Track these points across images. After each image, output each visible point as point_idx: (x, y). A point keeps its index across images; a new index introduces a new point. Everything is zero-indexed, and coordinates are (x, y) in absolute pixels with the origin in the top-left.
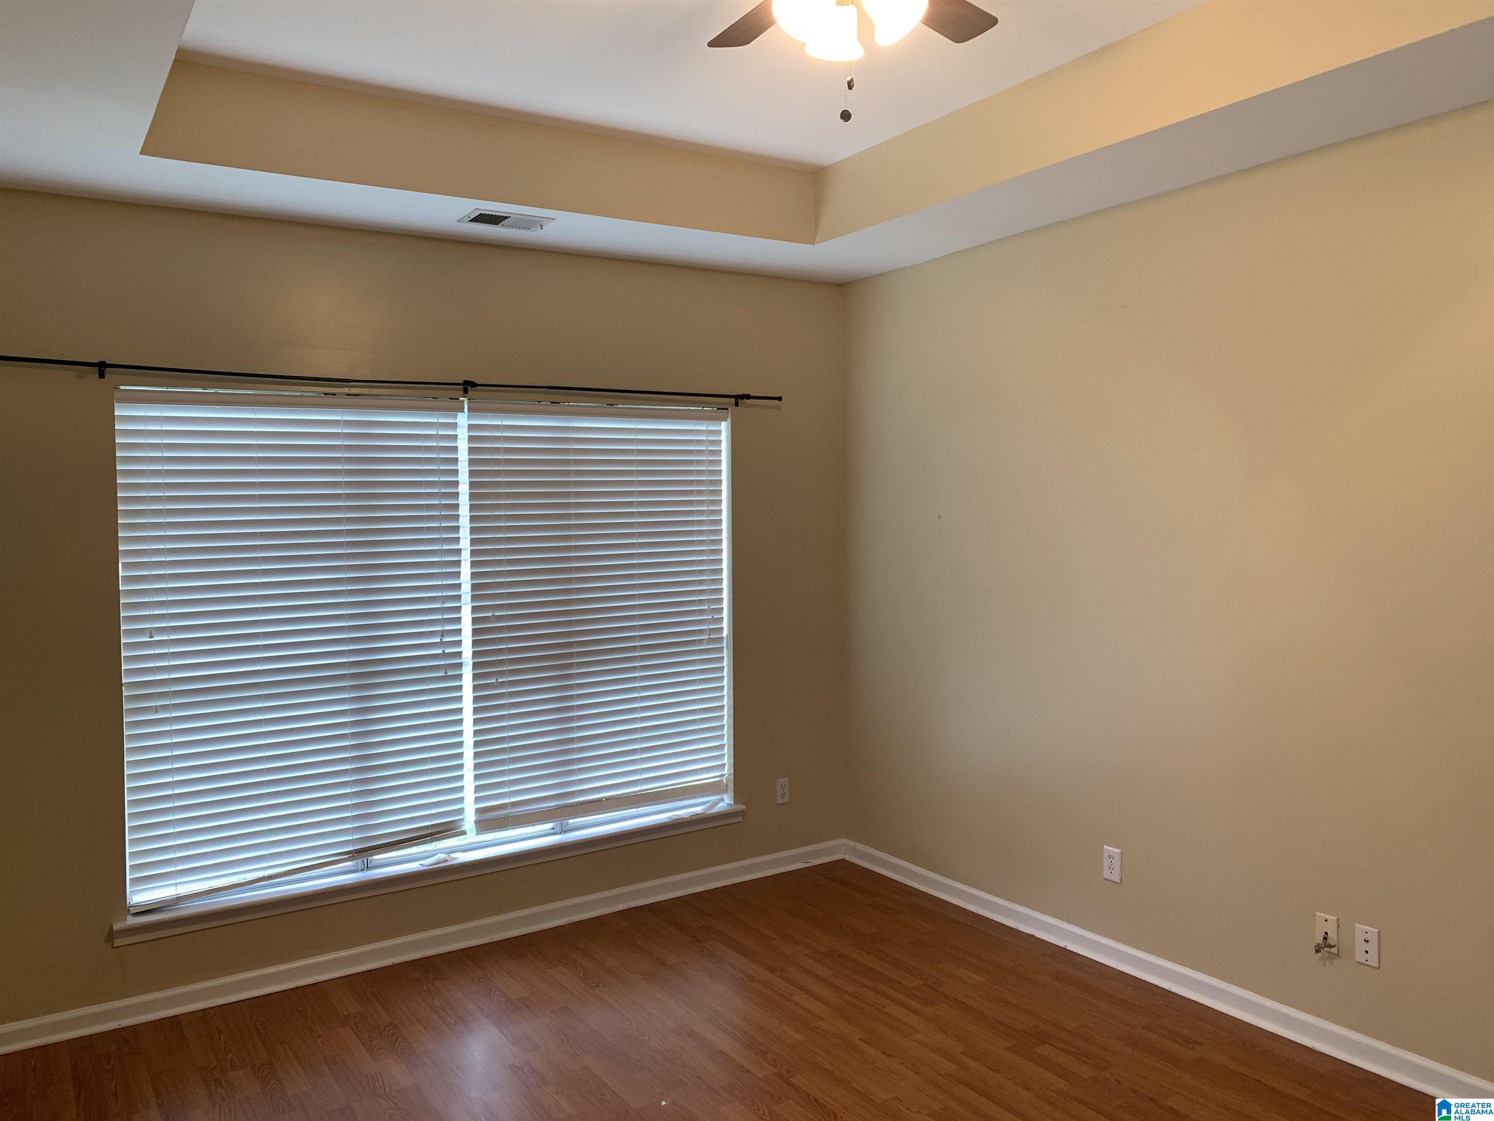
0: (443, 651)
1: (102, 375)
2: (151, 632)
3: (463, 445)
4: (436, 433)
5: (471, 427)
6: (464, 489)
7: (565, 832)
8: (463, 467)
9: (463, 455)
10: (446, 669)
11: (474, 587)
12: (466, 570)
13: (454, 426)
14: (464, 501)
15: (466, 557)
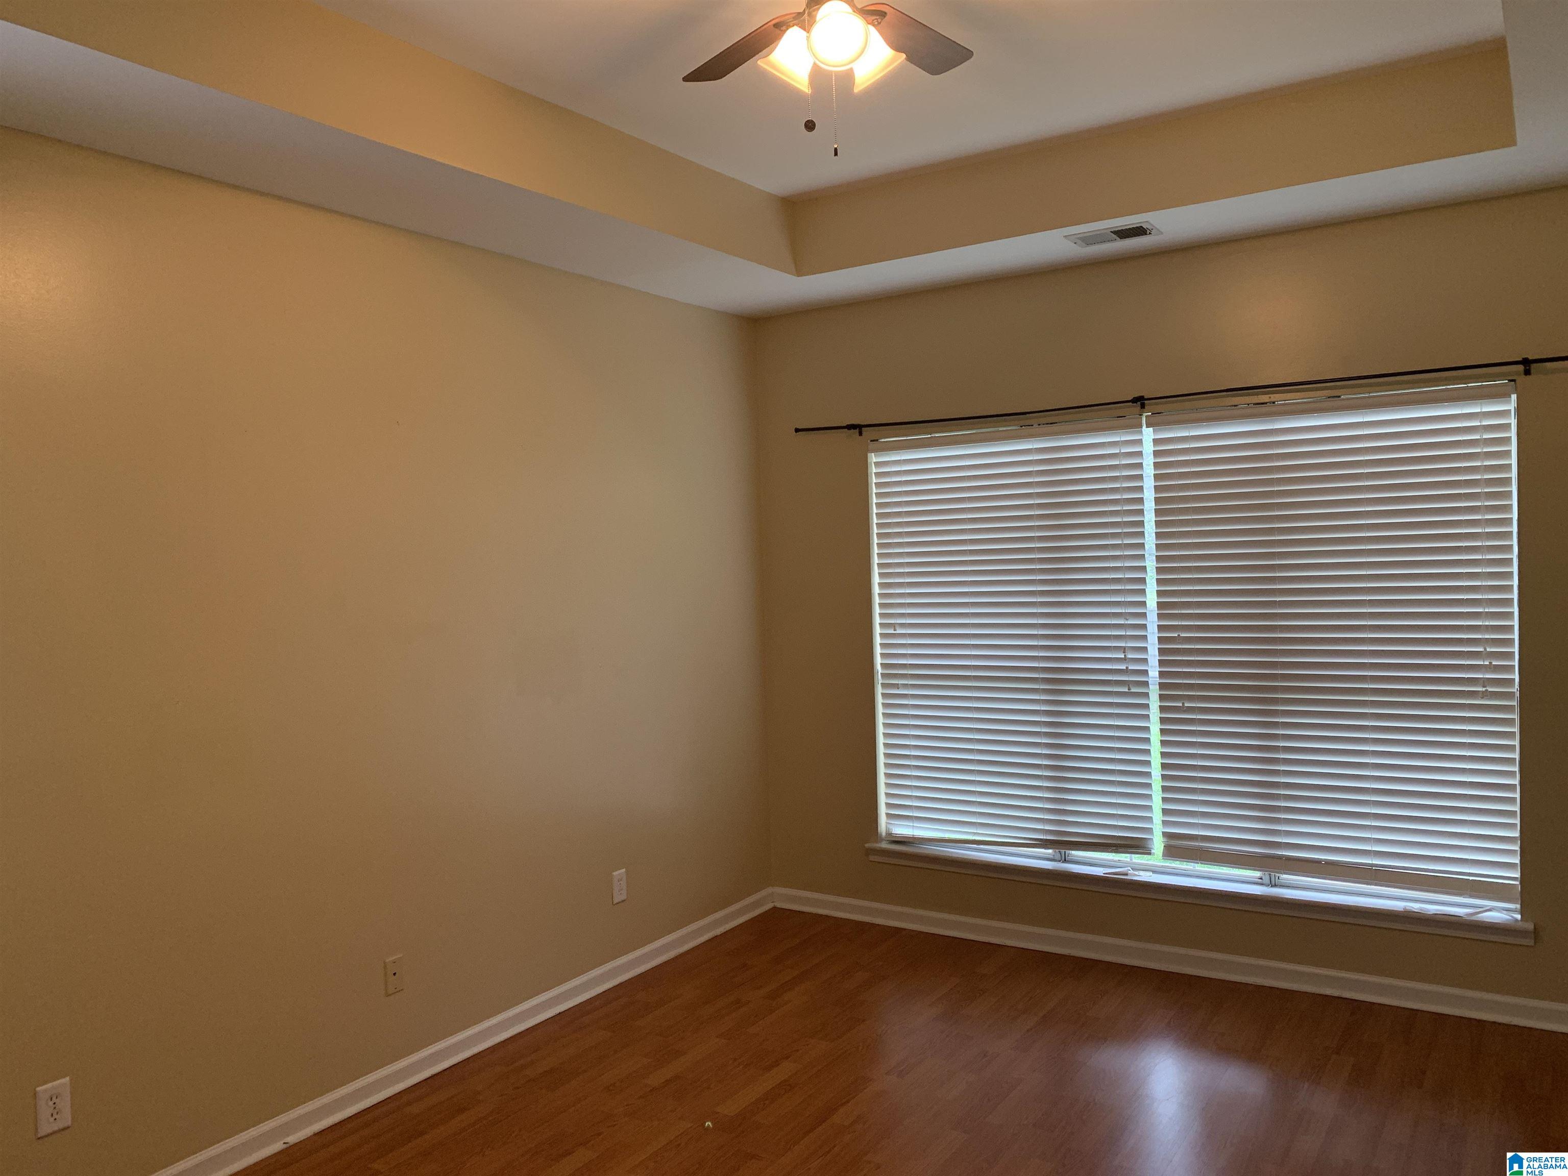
0: (1127, 668)
1: (861, 434)
2: (894, 627)
3: (1148, 461)
4: (1118, 452)
5: (1156, 442)
6: (1149, 506)
7: (1275, 886)
8: (1149, 484)
9: (1149, 471)
10: (1129, 686)
11: (1160, 605)
12: (1152, 588)
13: (1139, 442)
14: (1150, 519)
15: (1151, 577)
